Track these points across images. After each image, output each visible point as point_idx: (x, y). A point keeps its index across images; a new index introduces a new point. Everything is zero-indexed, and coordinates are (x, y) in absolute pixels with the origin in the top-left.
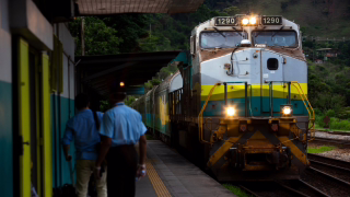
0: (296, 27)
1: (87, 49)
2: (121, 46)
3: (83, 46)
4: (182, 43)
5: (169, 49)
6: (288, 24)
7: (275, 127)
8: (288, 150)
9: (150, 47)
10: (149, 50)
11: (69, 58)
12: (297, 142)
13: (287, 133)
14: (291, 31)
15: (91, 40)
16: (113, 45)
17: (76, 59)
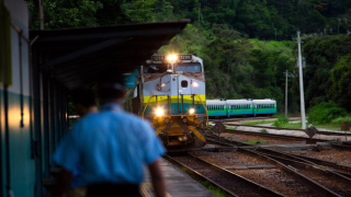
0: (201, 61)
1: (47, 19)
2: (99, 15)
3: (42, 15)
4: (191, 9)
5: (171, 18)
6: (195, 59)
7: (185, 121)
8: (193, 134)
9: (143, 15)
10: (140, 20)
11: (20, 34)
12: (198, 128)
13: (192, 124)
14: (198, 63)
15: (53, 5)
16: (87, 13)
17: (32, 35)
